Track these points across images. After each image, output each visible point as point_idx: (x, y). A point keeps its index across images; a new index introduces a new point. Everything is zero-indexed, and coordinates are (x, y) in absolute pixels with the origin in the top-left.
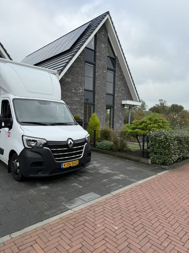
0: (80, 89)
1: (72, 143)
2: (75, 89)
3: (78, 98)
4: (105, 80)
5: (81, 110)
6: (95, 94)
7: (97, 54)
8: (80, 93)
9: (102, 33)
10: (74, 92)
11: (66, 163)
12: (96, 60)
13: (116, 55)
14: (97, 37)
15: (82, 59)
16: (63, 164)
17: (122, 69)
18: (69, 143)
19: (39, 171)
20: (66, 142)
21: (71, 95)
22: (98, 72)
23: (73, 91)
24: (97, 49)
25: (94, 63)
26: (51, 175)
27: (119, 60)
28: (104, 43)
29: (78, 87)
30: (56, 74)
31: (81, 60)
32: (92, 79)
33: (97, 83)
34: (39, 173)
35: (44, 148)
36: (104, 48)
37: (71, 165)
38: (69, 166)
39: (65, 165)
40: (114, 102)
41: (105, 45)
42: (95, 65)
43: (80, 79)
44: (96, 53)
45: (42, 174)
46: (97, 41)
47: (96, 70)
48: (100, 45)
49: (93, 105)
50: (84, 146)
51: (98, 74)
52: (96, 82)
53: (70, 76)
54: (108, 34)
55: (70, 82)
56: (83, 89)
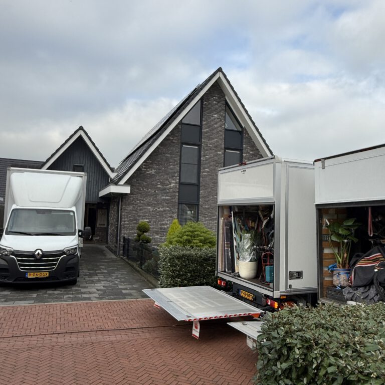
0: (170, 183)
3: (168, 196)
5: (173, 213)
6: (199, 188)
7: (204, 130)
8: (170, 188)
9: (213, 99)
10: (160, 187)
11: (32, 273)
12: (201, 139)
13: (243, 126)
14: (204, 106)
15: (175, 141)
16: (28, 273)
17: (256, 145)
20: (33, 253)
21: (155, 192)
24: (204, 123)
25: (199, 143)
27: (249, 133)
28: (217, 112)
29: (167, 180)
32: (196, 166)
33: (204, 172)
35: (11, 256)
37: (39, 276)
38: (35, 276)
42: (199, 146)
43: (171, 169)
46: (203, 111)
47: (202, 152)
48: (209, 116)
49: (197, 205)
50: (59, 259)
52: (202, 170)
54: (225, 97)
55: (154, 174)
56: (176, 183)
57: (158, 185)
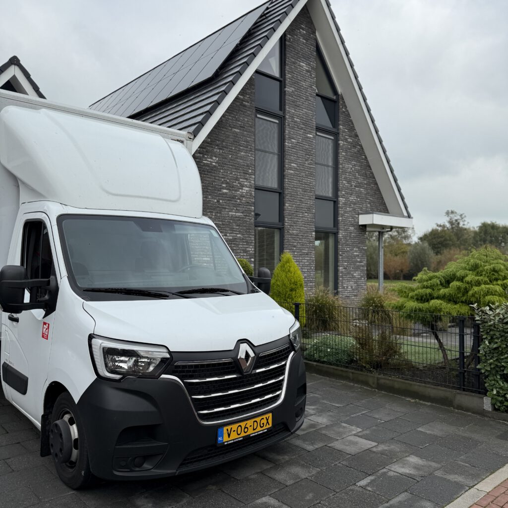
0: (242, 186)
1: (252, 354)
2: (230, 187)
3: (238, 211)
4: (311, 160)
5: (248, 243)
6: (284, 198)
7: (288, 89)
8: (242, 196)
9: (300, 33)
10: (226, 194)
11: (235, 427)
12: (285, 105)
13: (340, 90)
14: (287, 43)
15: (247, 104)
16: (225, 429)
17: (356, 128)
18: (242, 355)
19: (146, 458)
20: (233, 354)
21: (218, 201)
22: (290, 138)
23: (225, 191)
24: (288, 76)
25: (281, 113)
26: (185, 469)
27: (347, 106)
28: (306, 58)
29: (237, 179)
30: (185, 142)
31: (245, 106)
32: (276, 157)
33: (290, 169)
34: (146, 466)
35: (163, 376)
36: (307, 71)
37: (250, 432)
38: (243, 434)
39: (230, 434)
40: (338, 220)
41: (309, 65)
42: (282, 119)
43: (241, 158)
44: (285, 87)
45: (156, 467)
46: (287, 52)
47: (287, 132)
48: (294, 63)
49: (280, 229)
50: (285, 365)
51: (292, 143)
52: (286, 166)
53: (217, 150)
54: (315, 33)
55: (215, 166)
56: (250, 187)
57: (224, 188)
